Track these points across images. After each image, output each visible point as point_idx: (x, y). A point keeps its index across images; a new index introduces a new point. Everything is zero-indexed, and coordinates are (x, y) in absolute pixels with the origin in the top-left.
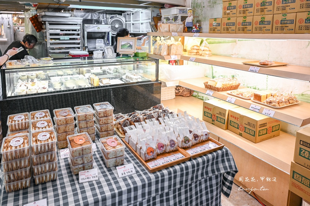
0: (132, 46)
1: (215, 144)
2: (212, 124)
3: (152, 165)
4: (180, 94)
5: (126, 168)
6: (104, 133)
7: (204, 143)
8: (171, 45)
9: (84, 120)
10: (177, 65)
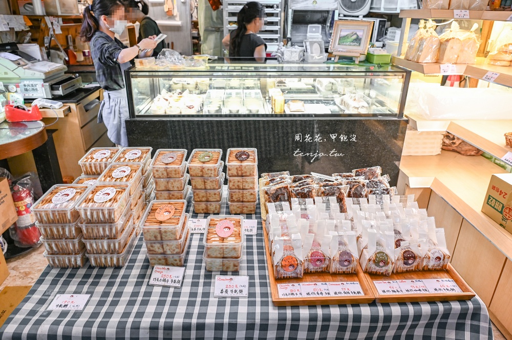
0: (360, 40)
1: (454, 284)
2: (501, 225)
3: (284, 292)
4: (455, 148)
5: (233, 283)
6: (235, 204)
7: (428, 275)
8: (447, 41)
9: (200, 175)
10: (464, 87)
